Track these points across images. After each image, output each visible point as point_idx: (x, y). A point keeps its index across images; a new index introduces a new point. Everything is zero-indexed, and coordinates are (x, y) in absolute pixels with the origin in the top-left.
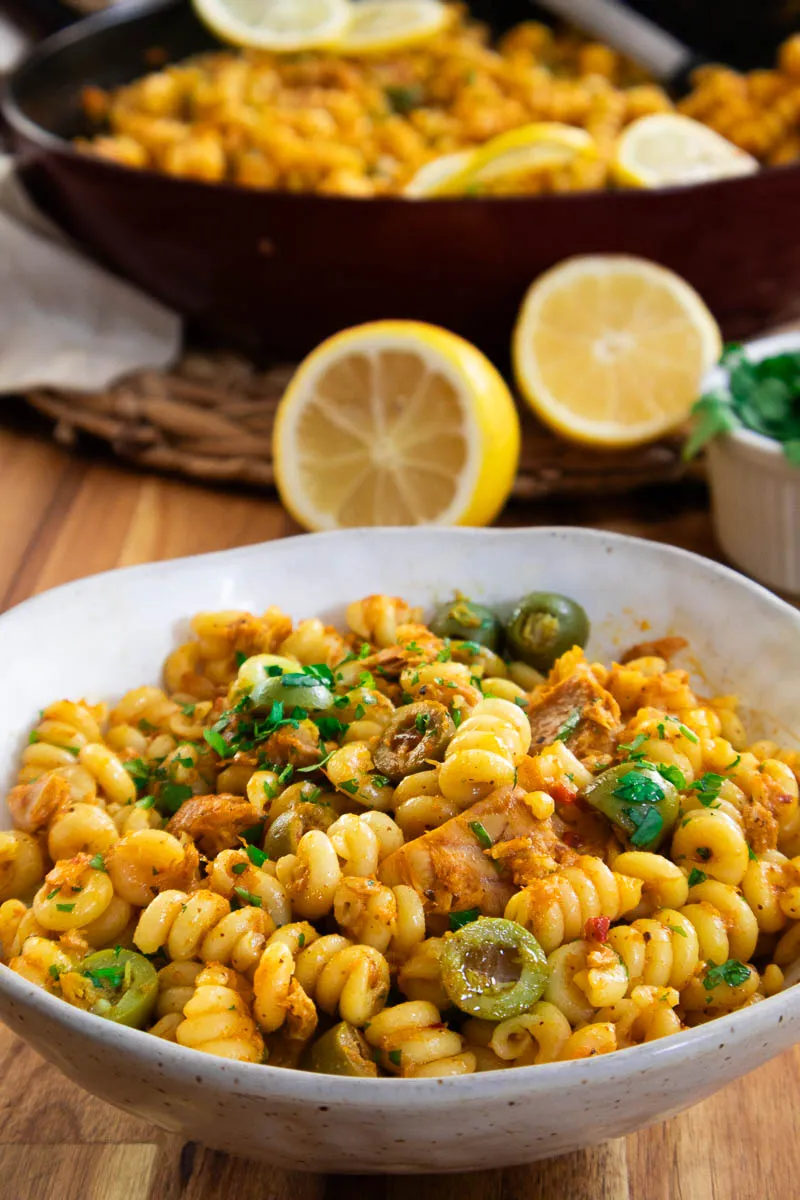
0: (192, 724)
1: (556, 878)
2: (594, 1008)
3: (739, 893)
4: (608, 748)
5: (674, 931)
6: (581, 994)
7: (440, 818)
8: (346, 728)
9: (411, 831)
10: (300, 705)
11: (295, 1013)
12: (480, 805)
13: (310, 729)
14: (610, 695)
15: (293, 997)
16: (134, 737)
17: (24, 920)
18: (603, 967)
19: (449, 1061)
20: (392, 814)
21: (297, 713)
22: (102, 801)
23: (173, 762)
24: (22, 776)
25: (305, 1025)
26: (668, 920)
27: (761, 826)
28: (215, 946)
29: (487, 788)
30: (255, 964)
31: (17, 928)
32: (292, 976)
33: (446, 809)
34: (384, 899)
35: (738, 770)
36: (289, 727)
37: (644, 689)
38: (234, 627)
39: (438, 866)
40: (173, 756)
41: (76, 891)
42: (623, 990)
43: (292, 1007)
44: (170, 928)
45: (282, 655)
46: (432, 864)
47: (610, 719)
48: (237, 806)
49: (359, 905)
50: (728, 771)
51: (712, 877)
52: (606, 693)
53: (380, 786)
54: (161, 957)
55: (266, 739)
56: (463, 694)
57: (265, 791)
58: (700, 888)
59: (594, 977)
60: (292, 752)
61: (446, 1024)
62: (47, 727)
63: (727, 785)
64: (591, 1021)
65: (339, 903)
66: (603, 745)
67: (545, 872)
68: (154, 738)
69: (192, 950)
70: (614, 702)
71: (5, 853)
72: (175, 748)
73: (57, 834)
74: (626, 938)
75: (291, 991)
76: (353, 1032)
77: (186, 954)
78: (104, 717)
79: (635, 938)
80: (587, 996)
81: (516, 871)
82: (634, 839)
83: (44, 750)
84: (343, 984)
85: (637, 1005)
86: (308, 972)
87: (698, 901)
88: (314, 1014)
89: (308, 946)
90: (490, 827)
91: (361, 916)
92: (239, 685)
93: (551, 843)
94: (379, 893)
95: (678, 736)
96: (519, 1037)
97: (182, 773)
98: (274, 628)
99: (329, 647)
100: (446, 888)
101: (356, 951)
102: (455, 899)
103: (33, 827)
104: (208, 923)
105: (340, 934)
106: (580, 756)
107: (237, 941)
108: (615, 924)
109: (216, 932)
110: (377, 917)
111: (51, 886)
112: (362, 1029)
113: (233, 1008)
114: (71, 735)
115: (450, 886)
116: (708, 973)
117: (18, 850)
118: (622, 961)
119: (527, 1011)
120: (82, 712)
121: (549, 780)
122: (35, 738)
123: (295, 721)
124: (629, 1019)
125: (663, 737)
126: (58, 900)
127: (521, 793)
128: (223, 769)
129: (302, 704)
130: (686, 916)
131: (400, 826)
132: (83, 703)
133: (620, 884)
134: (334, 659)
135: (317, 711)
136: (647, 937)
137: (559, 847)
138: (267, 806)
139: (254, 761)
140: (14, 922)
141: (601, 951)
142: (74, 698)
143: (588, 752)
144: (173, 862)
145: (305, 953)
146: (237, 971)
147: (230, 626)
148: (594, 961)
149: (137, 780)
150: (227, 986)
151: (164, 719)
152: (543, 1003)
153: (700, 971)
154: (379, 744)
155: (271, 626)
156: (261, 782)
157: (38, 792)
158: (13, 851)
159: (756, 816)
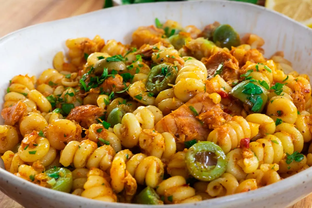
0: (71, 81)
1: (226, 125)
2: (246, 174)
3: (295, 127)
4: (236, 77)
5: (273, 142)
6: (241, 169)
7: (176, 106)
8: (133, 76)
9: (166, 112)
10: (115, 69)
11: (128, 184)
12: (192, 100)
13: (119, 78)
14: (234, 58)
15: (127, 178)
16: (48, 88)
17: (14, 158)
18: (248, 158)
19: (192, 198)
20: (157, 106)
21: (113, 72)
22: (39, 112)
23: (65, 95)
24: (6, 105)
25: (132, 189)
26: (270, 138)
27: (300, 101)
28: (93, 162)
29: (194, 93)
30: (110, 167)
31: (11, 162)
32: (125, 170)
33: (178, 103)
34: (159, 138)
35: (288, 81)
36: (111, 77)
37: (245, 55)
38: (83, 44)
39: (178, 124)
40: (65, 93)
41: (35, 146)
42: (257, 166)
43: (127, 182)
44: (74, 156)
45: (103, 52)
46: (176, 124)
47: (235, 67)
48: (94, 109)
49: (150, 141)
50: (284, 82)
51: (284, 122)
52: (232, 57)
53: (151, 96)
54: (71, 167)
55: (102, 83)
56: (178, 60)
57: (105, 102)
58: (280, 126)
59: (246, 161)
60: (113, 87)
61: (189, 184)
62: (13, 86)
63: (285, 87)
64: (245, 179)
65: (141, 140)
66: (234, 76)
67: (221, 123)
68: (56, 88)
69: (83, 164)
70: (236, 60)
71: (2, 134)
72: (65, 90)
73: (24, 125)
74: (256, 146)
75: (126, 175)
76: (152, 190)
77: (82, 165)
78: (35, 82)
79: (259, 146)
80: (243, 169)
81: (209, 124)
82: (253, 109)
83: (13, 95)
84: (147, 172)
85: (263, 172)
86: (132, 168)
87: (280, 131)
88: (136, 184)
89: (130, 158)
90: (197, 108)
91: (150, 145)
92: (88, 65)
93: (221, 113)
94: (157, 135)
95: (264, 70)
96: (217, 187)
97: (69, 99)
98: (98, 44)
99: (120, 50)
100: (182, 133)
101: (149, 159)
102: (186, 136)
103: (13, 123)
104: (90, 152)
105: (143, 153)
106: (226, 81)
107: (102, 159)
108: (251, 141)
109: (93, 156)
110: (157, 145)
111: (24, 144)
112: (155, 189)
113: (103, 184)
114: (23, 89)
115: (184, 132)
116: (287, 158)
117: (8, 132)
118: (255, 155)
119: (220, 177)
120: (26, 80)
121: (217, 89)
122: (9, 91)
123: (113, 75)
124: (260, 177)
125: (258, 71)
126: (28, 150)
127: (207, 94)
128: (85, 96)
129: (115, 68)
130: (277, 136)
131: (161, 110)
132: (26, 76)
133: (251, 126)
134: (123, 54)
135: (121, 71)
136: (264, 145)
137: (224, 114)
138: (106, 108)
139: (98, 92)
140: (10, 159)
141: (248, 151)
142: (23, 74)
143: (228, 79)
144: (72, 131)
145: (130, 161)
146: (103, 170)
147: (81, 44)
148: (246, 155)
149: (52, 104)
150: (100, 175)
151: (59, 80)
152: (226, 174)
153: (284, 157)
154: (147, 81)
155: (97, 43)
156: (102, 99)
157: (14, 110)
158: (6, 132)
159: (298, 98)
